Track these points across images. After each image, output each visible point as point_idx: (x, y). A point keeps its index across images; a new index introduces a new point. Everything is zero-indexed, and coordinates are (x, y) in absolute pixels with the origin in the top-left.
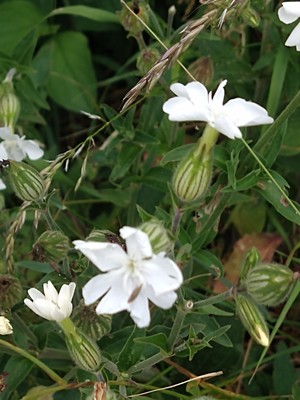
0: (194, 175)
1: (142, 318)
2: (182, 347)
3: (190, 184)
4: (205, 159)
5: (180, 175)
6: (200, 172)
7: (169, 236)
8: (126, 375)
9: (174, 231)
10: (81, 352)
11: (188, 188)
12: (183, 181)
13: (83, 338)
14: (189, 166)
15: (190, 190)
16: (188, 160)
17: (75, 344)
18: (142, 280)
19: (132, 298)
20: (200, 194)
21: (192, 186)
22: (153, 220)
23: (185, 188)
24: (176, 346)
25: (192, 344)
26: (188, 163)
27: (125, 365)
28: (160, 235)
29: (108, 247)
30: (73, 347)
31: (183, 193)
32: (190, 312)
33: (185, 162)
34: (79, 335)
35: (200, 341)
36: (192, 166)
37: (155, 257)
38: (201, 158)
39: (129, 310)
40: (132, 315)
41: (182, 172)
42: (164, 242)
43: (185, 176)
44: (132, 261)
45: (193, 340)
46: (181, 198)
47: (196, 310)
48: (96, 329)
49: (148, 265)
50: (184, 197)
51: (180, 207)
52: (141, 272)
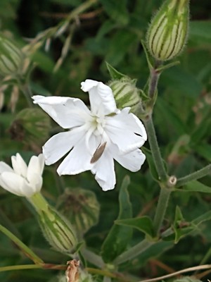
0: (169, 29)
1: (107, 180)
2: (168, 232)
3: (164, 40)
4: (180, 13)
5: (153, 31)
6: (175, 27)
7: (141, 95)
8: (111, 266)
9: (152, 96)
10: (54, 231)
11: (163, 45)
12: (157, 37)
13: (57, 216)
14: (163, 20)
15: (165, 47)
16: (162, 13)
17: (48, 222)
18: (106, 137)
19: (95, 158)
20: (176, 51)
21: (168, 42)
22: (123, 79)
23: (160, 45)
24: (162, 231)
25: (178, 227)
26: (163, 17)
27: (110, 256)
28: (130, 94)
29: (68, 101)
30: (46, 226)
31: (158, 51)
32: (173, 189)
33: (159, 17)
34: (52, 212)
35: (188, 223)
36: (166, 20)
37: (119, 112)
38: (175, 11)
39: (94, 172)
40: (97, 177)
41: (155, 27)
42: (135, 101)
43: (159, 32)
44: (96, 117)
45: (179, 222)
46: (156, 56)
47: (181, 187)
48: (81, 219)
49: (113, 122)
50: (159, 56)
51: (156, 68)
52: (105, 129)
